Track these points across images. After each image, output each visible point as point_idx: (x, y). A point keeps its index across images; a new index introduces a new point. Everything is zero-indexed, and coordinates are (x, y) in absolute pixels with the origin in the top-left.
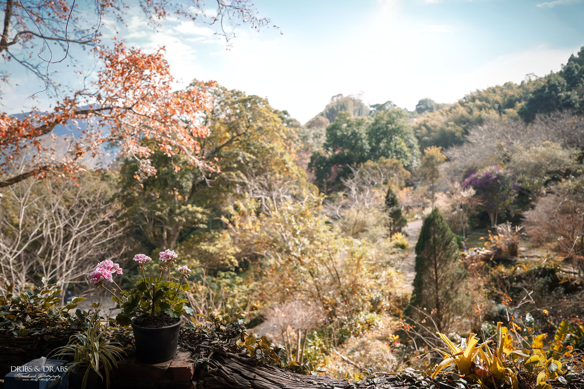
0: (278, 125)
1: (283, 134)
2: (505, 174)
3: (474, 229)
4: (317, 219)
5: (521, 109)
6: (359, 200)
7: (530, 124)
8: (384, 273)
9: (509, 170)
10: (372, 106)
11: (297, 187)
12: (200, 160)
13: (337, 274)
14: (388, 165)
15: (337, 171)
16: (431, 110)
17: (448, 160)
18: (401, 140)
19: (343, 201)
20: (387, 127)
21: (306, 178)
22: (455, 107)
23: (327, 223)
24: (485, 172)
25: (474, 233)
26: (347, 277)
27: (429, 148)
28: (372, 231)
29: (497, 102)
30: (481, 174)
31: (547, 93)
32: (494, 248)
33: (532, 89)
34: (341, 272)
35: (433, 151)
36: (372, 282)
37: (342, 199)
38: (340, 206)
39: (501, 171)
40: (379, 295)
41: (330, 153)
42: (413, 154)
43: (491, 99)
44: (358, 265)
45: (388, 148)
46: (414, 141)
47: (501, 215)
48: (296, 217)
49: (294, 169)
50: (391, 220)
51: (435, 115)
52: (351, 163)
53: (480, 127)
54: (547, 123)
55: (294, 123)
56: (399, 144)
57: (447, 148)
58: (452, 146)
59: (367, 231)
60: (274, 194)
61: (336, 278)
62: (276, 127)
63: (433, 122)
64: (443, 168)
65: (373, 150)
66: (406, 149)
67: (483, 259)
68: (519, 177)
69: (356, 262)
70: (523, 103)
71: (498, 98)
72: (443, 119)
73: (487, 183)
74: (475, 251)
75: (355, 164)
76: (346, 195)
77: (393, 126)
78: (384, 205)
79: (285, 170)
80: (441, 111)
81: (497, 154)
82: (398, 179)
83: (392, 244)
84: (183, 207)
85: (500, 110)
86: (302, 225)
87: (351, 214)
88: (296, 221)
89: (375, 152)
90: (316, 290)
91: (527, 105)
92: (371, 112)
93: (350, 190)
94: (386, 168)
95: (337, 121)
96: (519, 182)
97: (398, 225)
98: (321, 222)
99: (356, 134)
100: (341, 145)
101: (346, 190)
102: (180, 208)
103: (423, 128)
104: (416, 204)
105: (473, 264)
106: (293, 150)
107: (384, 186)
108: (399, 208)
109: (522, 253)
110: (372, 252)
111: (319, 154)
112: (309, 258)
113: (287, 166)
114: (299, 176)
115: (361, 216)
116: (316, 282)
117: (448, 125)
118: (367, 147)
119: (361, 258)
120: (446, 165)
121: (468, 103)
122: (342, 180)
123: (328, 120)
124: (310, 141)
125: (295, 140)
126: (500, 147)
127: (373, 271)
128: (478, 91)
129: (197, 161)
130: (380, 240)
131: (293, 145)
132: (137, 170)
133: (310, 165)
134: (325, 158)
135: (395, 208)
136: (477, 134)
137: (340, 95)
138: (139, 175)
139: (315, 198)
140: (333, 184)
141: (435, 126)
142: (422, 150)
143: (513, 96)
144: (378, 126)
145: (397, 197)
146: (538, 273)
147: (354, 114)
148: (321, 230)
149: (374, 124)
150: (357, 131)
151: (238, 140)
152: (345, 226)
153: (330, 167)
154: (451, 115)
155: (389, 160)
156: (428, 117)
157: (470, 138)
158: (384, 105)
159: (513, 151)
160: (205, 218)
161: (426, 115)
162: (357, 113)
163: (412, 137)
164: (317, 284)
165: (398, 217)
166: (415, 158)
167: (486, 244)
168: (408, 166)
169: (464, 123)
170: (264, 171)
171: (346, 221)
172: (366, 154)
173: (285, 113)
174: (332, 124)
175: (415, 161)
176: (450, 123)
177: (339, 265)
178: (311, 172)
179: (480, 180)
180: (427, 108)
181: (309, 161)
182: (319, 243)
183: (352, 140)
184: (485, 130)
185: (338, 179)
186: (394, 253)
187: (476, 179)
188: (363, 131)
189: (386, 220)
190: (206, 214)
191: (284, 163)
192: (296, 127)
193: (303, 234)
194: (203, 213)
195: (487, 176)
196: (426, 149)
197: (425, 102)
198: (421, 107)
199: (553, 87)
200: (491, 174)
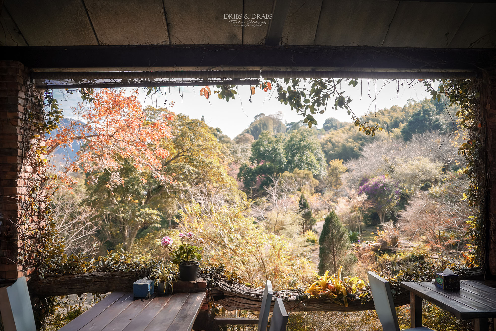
0: (215, 144)
1: (219, 151)
2: (390, 182)
3: (368, 226)
4: (247, 219)
5: (403, 129)
6: (278, 204)
7: (408, 142)
8: (299, 262)
9: (392, 179)
10: (288, 125)
11: (230, 193)
12: (162, 175)
13: (263, 262)
14: (302, 175)
15: (261, 180)
16: (335, 128)
17: (348, 171)
18: (311, 154)
19: (266, 205)
20: (299, 144)
21: (236, 186)
23: (255, 223)
24: (374, 181)
25: (367, 230)
26: (271, 264)
27: (333, 161)
28: (289, 228)
29: (386, 123)
30: (371, 182)
31: (422, 117)
32: (381, 241)
33: (411, 112)
34: (266, 260)
35: (336, 163)
36: (289, 268)
37: (265, 203)
38: (264, 209)
39: (387, 180)
40: (295, 278)
41: (255, 165)
42: (321, 166)
43: (381, 120)
44: (278, 255)
45: (301, 161)
46: (322, 155)
47: (387, 215)
48: (231, 218)
49: (228, 179)
50: (303, 220)
51: (338, 133)
52: (271, 173)
53: (371, 145)
54: (420, 142)
55: (225, 139)
56: (310, 158)
57: (346, 161)
58: (351, 160)
59: (285, 229)
60: (212, 199)
61: (262, 266)
62: (213, 145)
63: (337, 139)
64: (344, 177)
65: (289, 162)
66: (315, 161)
67: (372, 250)
68: (401, 185)
69: (277, 253)
70: (405, 124)
71: (387, 119)
72: (345, 136)
73: (376, 190)
74: (367, 243)
75: (275, 174)
76: (269, 200)
77: (305, 143)
78: (298, 208)
79: (220, 180)
80: (343, 129)
81: (384, 166)
82: (309, 186)
83: (305, 239)
84: (142, 210)
85: (388, 129)
86: (235, 224)
87: (273, 216)
88: (231, 221)
89: (291, 164)
90: (247, 275)
91: (407, 126)
92: (287, 129)
93: (271, 196)
94: (300, 177)
95: (260, 139)
96: (401, 188)
97: (309, 224)
98: (250, 222)
99: (276, 149)
100: (264, 159)
101: (269, 196)
102: (139, 210)
103: (329, 143)
104: (323, 206)
105: (366, 254)
106: (226, 163)
107: (298, 192)
108: (310, 210)
109: (402, 244)
110: (289, 246)
111: (246, 166)
112: (242, 250)
113: (222, 177)
114: (232, 185)
115: (280, 217)
116: (247, 268)
117: (348, 142)
118: (285, 160)
119: (281, 249)
120: (346, 175)
122: (265, 187)
123: (253, 137)
124: (239, 155)
125: (227, 154)
126: (386, 161)
127: (290, 260)
129: (160, 175)
130: (295, 236)
131: (226, 158)
132: (108, 181)
133: (239, 175)
134: (251, 169)
135: (306, 210)
136: (369, 150)
137: (262, 114)
138: (110, 185)
139: (246, 203)
140: (258, 191)
141: (339, 142)
142: (328, 162)
143: (397, 118)
144: (293, 142)
145: (308, 201)
146: (411, 259)
147: (274, 131)
148: (250, 228)
149: (290, 141)
150: (276, 147)
151: (183, 155)
152: (268, 225)
153: (255, 176)
154: (351, 133)
155: (302, 171)
156: (333, 134)
157: (363, 153)
158: (298, 123)
159: (396, 164)
160: (159, 219)
161: (331, 133)
162: (276, 130)
163: (320, 151)
164: (248, 270)
165: (310, 218)
166: (323, 169)
167: (375, 237)
168: (318, 175)
169: (361, 140)
170: (203, 180)
171: (268, 221)
172: (283, 166)
173: (218, 130)
174: (256, 141)
175: (322, 171)
176: (349, 140)
177: (264, 255)
178: (240, 180)
179: (371, 187)
180: (332, 126)
181: (238, 171)
182: (249, 238)
183: (272, 154)
184: (375, 147)
185: (261, 187)
186: (306, 246)
187: (367, 187)
188: (281, 147)
189: (300, 220)
190: (160, 216)
191: (220, 174)
192: (227, 142)
193: (236, 231)
194: (157, 215)
195: (376, 185)
196: (331, 162)
197: (330, 121)
198: (327, 126)
199: (426, 112)
200: (379, 182)
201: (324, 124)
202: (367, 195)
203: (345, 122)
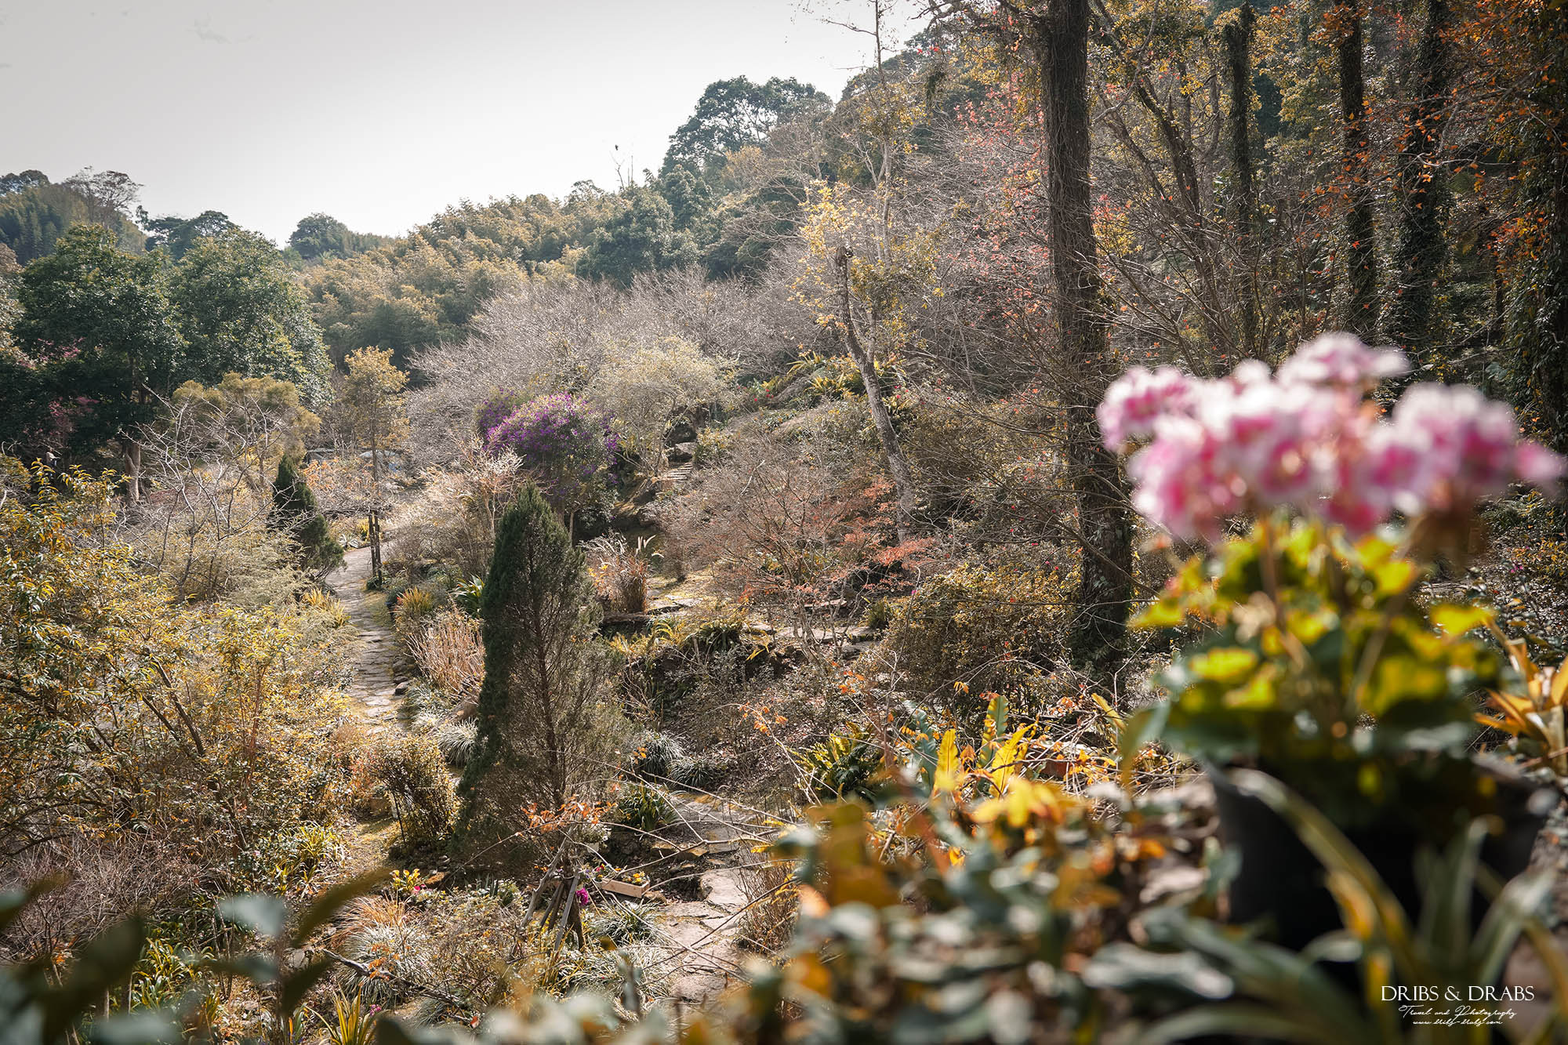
5: (580, 263)
7: (625, 297)
9: (593, 406)
15: (72, 417)
16: (340, 250)
18: (277, 323)
20: (235, 285)
22: (413, 244)
27: (358, 353)
29: (517, 242)
30: (526, 415)
31: (635, 230)
33: (599, 215)
35: (372, 360)
39: (576, 407)
41: (43, 358)
42: (311, 368)
43: (503, 233)
47: (585, 518)
50: (297, 550)
51: (358, 264)
57: (404, 353)
58: (437, 345)
63: (356, 284)
65: (196, 350)
66: (290, 353)
70: (583, 249)
71: (522, 233)
72: (384, 275)
80: (374, 253)
81: (555, 367)
85: (528, 262)
89: (203, 356)
91: (594, 254)
94: (246, 403)
97: (316, 564)
99: (140, 299)
100: (82, 333)
103: (330, 298)
108: (319, 515)
109: (652, 603)
117: (398, 294)
121: (446, 237)
126: (562, 350)
128: (468, 210)
134: (27, 373)
135: (306, 514)
141: (364, 295)
142: (336, 355)
143: (554, 230)
146: (705, 642)
150: (139, 289)
153: (45, 401)
154: (404, 267)
155: (251, 382)
156: (338, 268)
159: (598, 358)
161: (329, 264)
163: (305, 321)
165: (318, 542)
166: (317, 379)
169: (442, 290)
172: (175, 362)
175: (317, 388)
176: (403, 288)
179: (530, 429)
180: (327, 245)
187: (518, 428)
195: (546, 421)
196: (351, 355)
197: (317, 227)
198: (308, 241)
199: (646, 218)
200: (554, 414)
201: (295, 235)
202: (519, 456)
203: (370, 235)
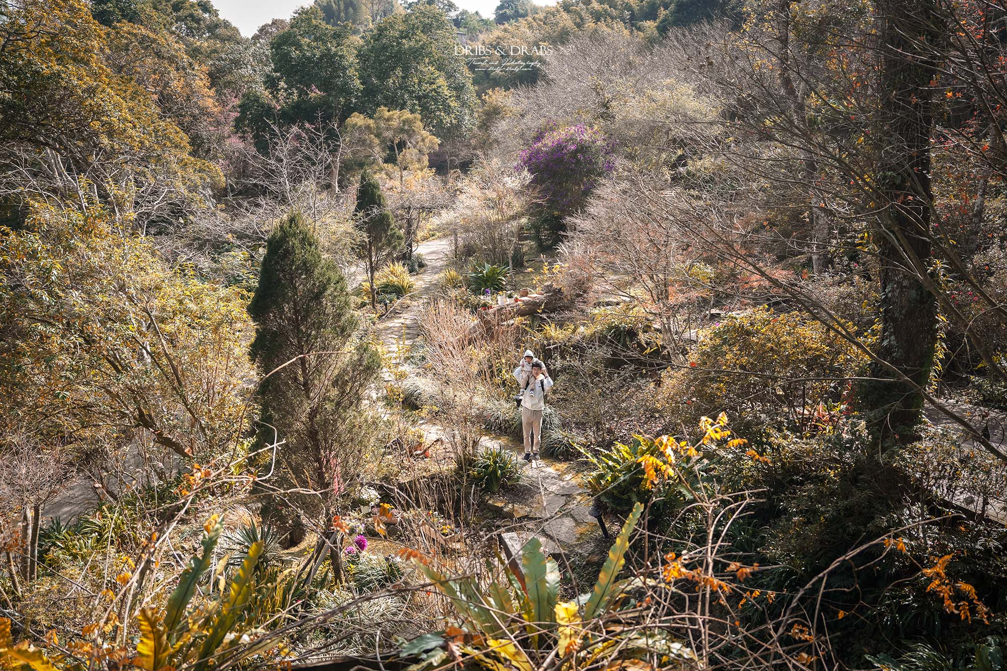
2: (595, 141)
9: (601, 135)
14: (395, 123)
18: (437, 73)
24: (556, 138)
30: (549, 142)
32: (549, 289)
39: (587, 137)
42: (463, 103)
46: (465, 77)
52: (326, 119)
53: (562, 49)
65: (370, 91)
66: (447, 92)
73: (559, 160)
74: (510, 296)
82: (414, 152)
89: (374, 95)
91: (672, 14)
94: (390, 129)
118: (357, 85)
124: (247, 72)
133: (239, 123)
134: (268, 108)
136: (556, 62)
155: (395, 114)
163: (461, 68)
166: (468, 111)
172: (354, 100)
175: (467, 118)
181: (237, 113)
187: (539, 152)
188: (348, 51)
200: (567, 141)
202: (532, 173)
